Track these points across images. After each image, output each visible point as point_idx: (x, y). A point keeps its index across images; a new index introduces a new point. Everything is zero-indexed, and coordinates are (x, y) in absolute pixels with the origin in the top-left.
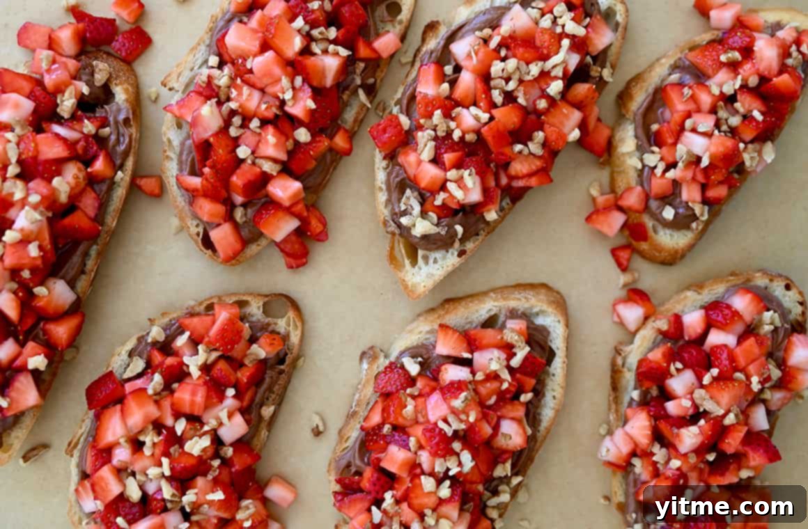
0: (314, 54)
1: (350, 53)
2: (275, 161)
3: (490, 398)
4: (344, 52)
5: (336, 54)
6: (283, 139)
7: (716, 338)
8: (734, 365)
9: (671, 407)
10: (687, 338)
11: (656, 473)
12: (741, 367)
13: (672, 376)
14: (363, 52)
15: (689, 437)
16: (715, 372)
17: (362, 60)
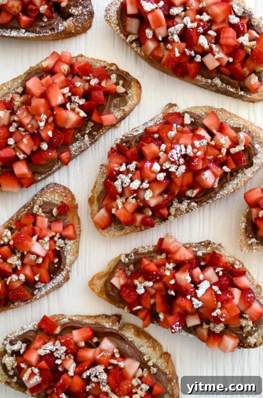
0: (66, 109)
1: (86, 116)
2: (24, 153)
3: (210, 156)
4: (83, 114)
5: (78, 113)
6: (33, 144)
7: (237, 293)
8: (224, 302)
9: (197, 270)
10: (234, 279)
11: (159, 266)
12: (224, 305)
13: (215, 270)
14: (95, 117)
15: (185, 278)
16: (219, 293)
17: (93, 121)
